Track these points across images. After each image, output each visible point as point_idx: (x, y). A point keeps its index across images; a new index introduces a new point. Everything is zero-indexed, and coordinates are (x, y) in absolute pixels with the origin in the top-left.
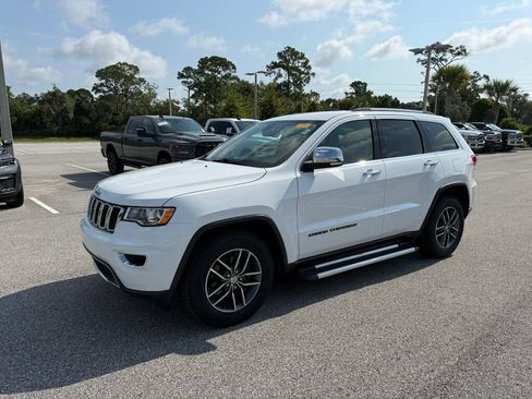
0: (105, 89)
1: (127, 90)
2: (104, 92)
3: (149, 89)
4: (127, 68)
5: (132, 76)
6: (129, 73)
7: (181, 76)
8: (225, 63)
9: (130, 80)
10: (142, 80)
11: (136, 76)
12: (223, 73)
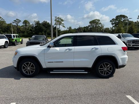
0: (91, 26)
1: (96, 26)
2: (91, 27)
3: (102, 25)
4: (97, 20)
5: (98, 22)
6: (97, 21)
7: (111, 21)
8: (124, 16)
9: (97, 23)
10: (100, 23)
11: (99, 22)
12: (123, 19)
